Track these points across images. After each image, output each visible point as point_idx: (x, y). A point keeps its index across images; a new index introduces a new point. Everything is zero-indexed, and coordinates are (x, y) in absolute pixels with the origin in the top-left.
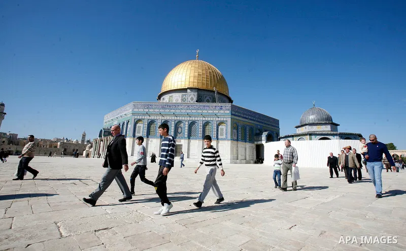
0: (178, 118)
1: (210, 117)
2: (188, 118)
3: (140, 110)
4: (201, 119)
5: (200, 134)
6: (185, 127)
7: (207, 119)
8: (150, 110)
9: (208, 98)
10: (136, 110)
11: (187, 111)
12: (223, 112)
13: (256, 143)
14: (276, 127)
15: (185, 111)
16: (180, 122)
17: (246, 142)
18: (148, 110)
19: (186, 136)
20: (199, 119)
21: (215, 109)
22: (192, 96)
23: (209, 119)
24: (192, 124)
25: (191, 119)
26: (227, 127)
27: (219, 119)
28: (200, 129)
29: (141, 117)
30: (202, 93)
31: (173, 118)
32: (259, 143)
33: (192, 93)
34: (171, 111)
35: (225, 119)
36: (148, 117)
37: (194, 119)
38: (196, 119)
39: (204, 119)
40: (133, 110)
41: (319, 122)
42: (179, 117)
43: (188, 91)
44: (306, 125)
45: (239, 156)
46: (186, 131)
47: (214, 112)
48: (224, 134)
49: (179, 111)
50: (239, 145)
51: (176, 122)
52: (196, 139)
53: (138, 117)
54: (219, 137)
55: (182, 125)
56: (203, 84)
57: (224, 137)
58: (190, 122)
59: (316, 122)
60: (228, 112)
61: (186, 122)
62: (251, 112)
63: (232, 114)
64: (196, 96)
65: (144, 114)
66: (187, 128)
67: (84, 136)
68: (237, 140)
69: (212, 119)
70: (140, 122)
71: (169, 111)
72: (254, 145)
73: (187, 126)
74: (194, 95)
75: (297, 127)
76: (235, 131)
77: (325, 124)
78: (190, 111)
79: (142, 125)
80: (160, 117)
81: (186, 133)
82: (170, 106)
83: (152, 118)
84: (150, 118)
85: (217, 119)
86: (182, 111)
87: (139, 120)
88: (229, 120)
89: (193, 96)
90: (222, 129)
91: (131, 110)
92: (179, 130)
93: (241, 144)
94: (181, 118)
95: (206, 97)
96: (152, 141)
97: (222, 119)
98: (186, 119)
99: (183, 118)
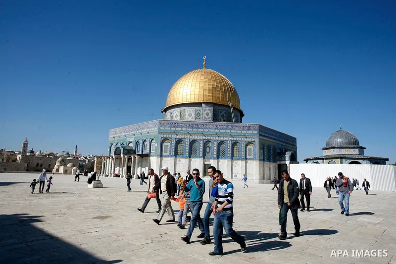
0: (207, 138)
1: (239, 137)
2: (217, 138)
3: (166, 128)
4: (230, 139)
5: (229, 154)
6: (213, 147)
7: (235, 139)
8: (177, 129)
9: (223, 113)
10: (162, 128)
11: (216, 131)
12: (251, 132)
13: (278, 163)
14: (293, 145)
15: (213, 130)
16: (208, 141)
17: (270, 162)
18: (175, 129)
19: (215, 156)
20: (227, 139)
21: (243, 129)
22: (207, 112)
23: (238, 139)
24: (220, 144)
25: (219, 138)
26: (255, 147)
27: (248, 139)
28: (229, 148)
29: (168, 136)
30: (218, 108)
31: (201, 138)
32: (282, 162)
33: (208, 108)
34: (199, 130)
35: (253, 140)
36: (175, 136)
37: (222, 138)
38: (225, 138)
39: (232, 139)
40: (159, 128)
41: (348, 146)
42: (208, 136)
43: (203, 105)
44: (334, 148)
45: (265, 176)
46: (215, 151)
47: (243, 132)
48: (253, 155)
49: (208, 130)
50: (265, 166)
51: (205, 141)
52: (225, 159)
53: (165, 136)
54: (248, 157)
55: (210, 145)
56: (218, 98)
57: (252, 157)
58: (219, 141)
59: (345, 145)
60: (256, 132)
61: (214, 142)
62: (273, 131)
63: (260, 135)
64: (212, 112)
65: (170, 133)
66: (215, 148)
67: (25, 145)
68: (264, 160)
69: (240, 139)
70: (167, 141)
71: (197, 130)
72: (276, 165)
73: (215, 145)
74: (210, 110)
75: (324, 149)
76: (262, 151)
77: (354, 148)
78: (218, 131)
79: (169, 144)
80: (188, 137)
81: (215, 153)
82: (198, 125)
83: (180, 137)
84: (178, 137)
85: (245, 139)
86: (210, 130)
87: (166, 139)
88: (257, 141)
89: (209, 112)
90: (250, 150)
91: (156, 128)
92: (208, 150)
93: (267, 164)
94: (209, 138)
95: (221, 112)
96: (180, 161)
97: (250, 139)
98: (214, 138)
99: (212, 138)
